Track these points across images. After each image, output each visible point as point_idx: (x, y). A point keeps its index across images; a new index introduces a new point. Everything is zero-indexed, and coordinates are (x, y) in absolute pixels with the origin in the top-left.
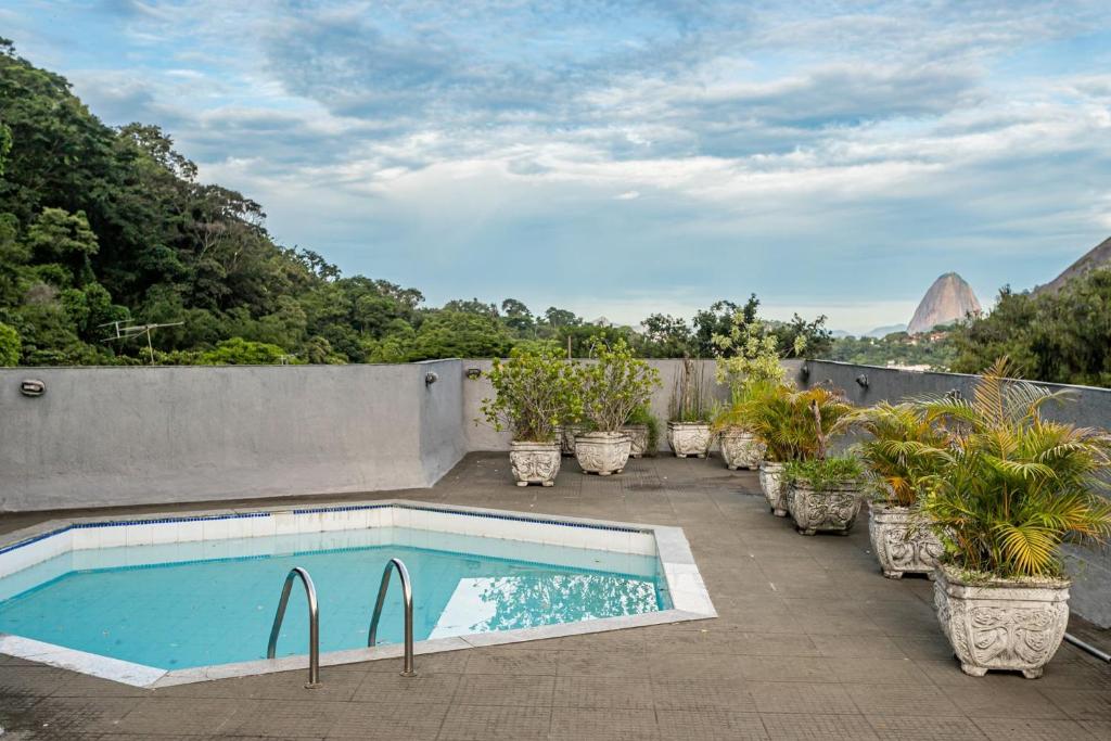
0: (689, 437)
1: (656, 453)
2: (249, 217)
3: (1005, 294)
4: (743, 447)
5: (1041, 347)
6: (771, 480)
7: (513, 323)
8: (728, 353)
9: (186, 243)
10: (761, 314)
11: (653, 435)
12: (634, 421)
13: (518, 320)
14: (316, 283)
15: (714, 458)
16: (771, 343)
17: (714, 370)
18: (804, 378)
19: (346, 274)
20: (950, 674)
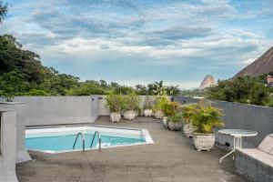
0: (147, 112)
1: (140, 116)
2: (36, 59)
3: (219, 81)
4: (159, 114)
5: (226, 93)
6: (165, 120)
7: (102, 86)
8: (156, 94)
9: (20, 65)
10: (163, 85)
11: (140, 112)
12: (136, 109)
13: (104, 85)
14: (53, 75)
15: (153, 117)
16: (165, 92)
17: (153, 98)
18: (172, 100)
19: (60, 73)
20: (193, 151)
